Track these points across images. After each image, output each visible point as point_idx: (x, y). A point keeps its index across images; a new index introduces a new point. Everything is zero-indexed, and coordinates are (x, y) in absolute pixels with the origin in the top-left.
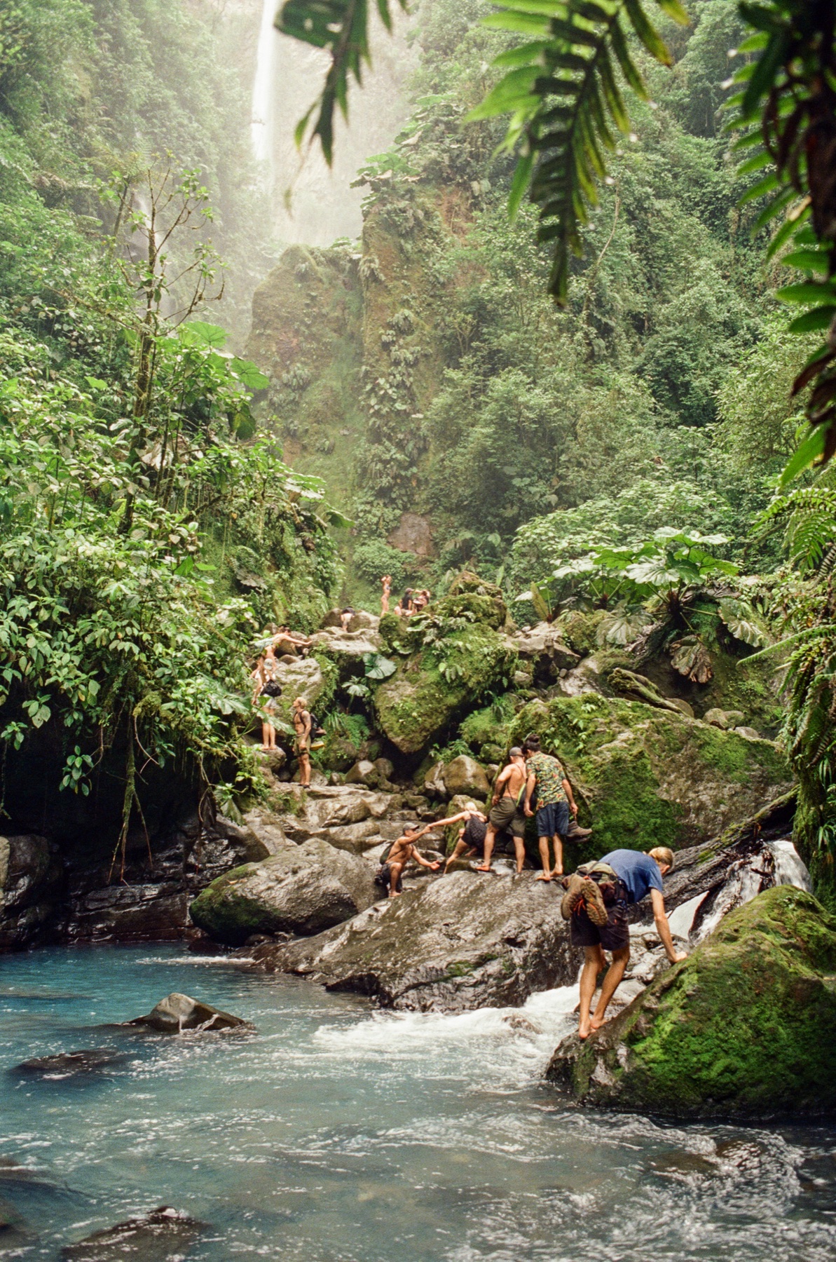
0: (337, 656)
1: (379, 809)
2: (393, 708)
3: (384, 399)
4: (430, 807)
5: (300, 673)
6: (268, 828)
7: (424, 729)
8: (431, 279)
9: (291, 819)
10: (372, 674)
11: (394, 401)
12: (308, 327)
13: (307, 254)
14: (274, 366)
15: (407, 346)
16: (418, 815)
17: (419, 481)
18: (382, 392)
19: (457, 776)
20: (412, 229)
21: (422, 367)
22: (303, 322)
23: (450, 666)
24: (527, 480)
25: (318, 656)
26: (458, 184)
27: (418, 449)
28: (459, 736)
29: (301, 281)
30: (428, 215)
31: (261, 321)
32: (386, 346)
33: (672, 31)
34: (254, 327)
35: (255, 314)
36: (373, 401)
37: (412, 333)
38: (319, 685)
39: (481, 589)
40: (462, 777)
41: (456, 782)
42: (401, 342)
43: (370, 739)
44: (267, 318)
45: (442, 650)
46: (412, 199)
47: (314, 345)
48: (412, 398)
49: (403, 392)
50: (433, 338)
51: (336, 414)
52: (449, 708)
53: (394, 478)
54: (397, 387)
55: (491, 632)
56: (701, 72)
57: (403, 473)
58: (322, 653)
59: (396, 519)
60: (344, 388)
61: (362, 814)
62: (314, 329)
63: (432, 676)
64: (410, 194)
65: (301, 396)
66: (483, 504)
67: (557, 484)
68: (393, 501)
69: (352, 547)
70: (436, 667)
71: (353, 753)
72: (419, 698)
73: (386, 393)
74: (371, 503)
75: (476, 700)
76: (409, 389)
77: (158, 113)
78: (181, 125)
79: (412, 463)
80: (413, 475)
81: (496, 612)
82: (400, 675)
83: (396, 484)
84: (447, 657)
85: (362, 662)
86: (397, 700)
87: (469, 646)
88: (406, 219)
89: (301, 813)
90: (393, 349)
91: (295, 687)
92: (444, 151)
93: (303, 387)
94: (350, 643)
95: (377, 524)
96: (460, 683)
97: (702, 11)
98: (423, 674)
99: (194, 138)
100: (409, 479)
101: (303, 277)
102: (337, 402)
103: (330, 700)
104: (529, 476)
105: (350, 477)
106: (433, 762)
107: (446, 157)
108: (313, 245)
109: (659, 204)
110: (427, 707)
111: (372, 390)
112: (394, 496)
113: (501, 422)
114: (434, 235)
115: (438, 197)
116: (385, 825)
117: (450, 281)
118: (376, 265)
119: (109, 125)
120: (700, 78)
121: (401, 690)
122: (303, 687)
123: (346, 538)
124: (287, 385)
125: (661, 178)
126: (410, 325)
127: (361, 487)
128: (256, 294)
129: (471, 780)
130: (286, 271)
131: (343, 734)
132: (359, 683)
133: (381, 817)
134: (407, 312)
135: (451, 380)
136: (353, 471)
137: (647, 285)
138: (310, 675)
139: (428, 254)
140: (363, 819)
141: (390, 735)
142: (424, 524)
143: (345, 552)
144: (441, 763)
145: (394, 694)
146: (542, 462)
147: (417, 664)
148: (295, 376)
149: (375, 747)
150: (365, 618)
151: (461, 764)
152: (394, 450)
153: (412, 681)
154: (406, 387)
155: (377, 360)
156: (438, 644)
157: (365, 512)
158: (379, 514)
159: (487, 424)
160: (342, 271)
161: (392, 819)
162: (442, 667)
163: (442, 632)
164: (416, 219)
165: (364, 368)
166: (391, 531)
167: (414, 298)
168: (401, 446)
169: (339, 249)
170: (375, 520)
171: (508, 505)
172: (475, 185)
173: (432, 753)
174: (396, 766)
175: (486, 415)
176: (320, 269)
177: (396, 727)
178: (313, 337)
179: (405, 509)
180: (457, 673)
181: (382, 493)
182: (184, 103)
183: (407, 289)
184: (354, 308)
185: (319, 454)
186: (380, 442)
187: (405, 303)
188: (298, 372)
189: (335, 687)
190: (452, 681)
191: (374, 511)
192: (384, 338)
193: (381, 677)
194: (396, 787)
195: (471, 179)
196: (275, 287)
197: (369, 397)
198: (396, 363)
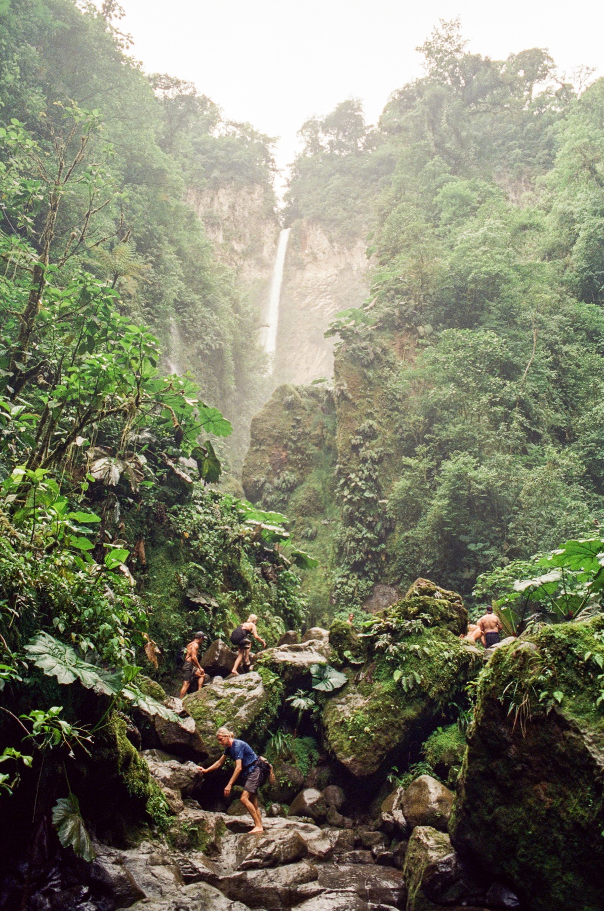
0: (282, 667)
1: (323, 846)
2: (343, 722)
3: (356, 489)
4: (388, 846)
5: (240, 687)
6: (158, 870)
7: (378, 747)
8: (390, 396)
9: (197, 860)
10: (321, 687)
11: (364, 491)
12: (294, 442)
13: (293, 389)
14: (268, 474)
15: (372, 447)
16: (374, 856)
17: (387, 556)
18: (353, 484)
19: (418, 801)
20: (372, 362)
21: (385, 464)
22: (290, 440)
23: (406, 674)
24: (480, 545)
25: (261, 669)
26: (408, 330)
27: (385, 529)
28: (422, 758)
29: (289, 409)
30: (385, 351)
31: (256, 441)
32: (355, 448)
33: (560, 246)
34: (252, 444)
35: (253, 436)
36: (346, 492)
37: (376, 437)
38: (260, 700)
39: (437, 594)
40: (425, 802)
41: (418, 809)
42: (367, 444)
43: (320, 764)
44: (262, 437)
45: (396, 656)
46: (371, 340)
47: (300, 456)
48: (379, 489)
49: (371, 484)
50: (394, 441)
51: (318, 509)
52: (408, 722)
53: (367, 553)
54: (366, 480)
55: (451, 637)
56: (585, 266)
57: (373, 549)
58: (266, 665)
59: (370, 589)
60: (324, 489)
61: (294, 852)
62: (299, 444)
63: (385, 686)
64: (370, 337)
65: (289, 497)
66: (443, 571)
67: (506, 547)
68: (366, 574)
69: (332, 615)
70: (391, 676)
71: (299, 780)
72: (371, 710)
73: (356, 485)
74: (347, 576)
75: (438, 714)
76: (375, 481)
77: (187, 309)
78: (203, 317)
79: (381, 540)
80: (383, 550)
81: (455, 616)
82: (352, 688)
83: (368, 559)
84: (404, 663)
85: (309, 673)
86: (348, 714)
87: (426, 650)
88: (368, 354)
89: (213, 851)
90: (361, 450)
91: (232, 701)
92: (395, 307)
93: (291, 489)
94: (297, 654)
95: (353, 593)
96: (418, 692)
97: (580, 229)
98: (377, 685)
99: (213, 325)
100: (378, 554)
101: (290, 406)
102: (318, 499)
103: (274, 717)
104: (482, 541)
105: (330, 557)
106: (392, 788)
107: (396, 311)
108: (297, 384)
109: (566, 348)
110: (380, 721)
111: (345, 484)
112: (366, 569)
113: (454, 497)
114: (392, 366)
115: (392, 339)
116: (330, 870)
117: (405, 396)
118: (345, 387)
119: (149, 313)
120: (585, 270)
121: (353, 703)
122: (241, 702)
123: (326, 607)
124: (277, 488)
125: (565, 331)
126: (374, 431)
127: (339, 564)
128: (254, 420)
129: (435, 806)
130: (276, 403)
131: (289, 757)
132: (306, 696)
133: (325, 858)
134: (371, 422)
135: (408, 467)
136: (332, 551)
137: (564, 407)
138: (251, 689)
139: (386, 379)
140: (296, 860)
141: (340, 755)
142: (394, 592)
143: (326, 618)
144: (400, 789)
145: (345, 707)
146: (493, 532)
147: (370, 674)
148: (284, 481)
149: (325, 773)
150: (317, 632)
151: (423, 786)
152: (365, 531)
153: (365, 693)
154: (373, 480)
155: (349, 460)
156: (392, 648)
157: (342, 584)
158: (354, 585)
159: (443, 497)
160: (321, 401)
161: (341, 862)
162: (397, 675)
163: (396, 634)
164: (376, 354)
165: (337, 466)
166: (365, 600)
167: (376, 411)
168: (370, 527)
169: (319, 385)
170: (351, 590)
171: (467, 569)
172: (420, 329)
173: (390, 778)
174: (349, 793)
175: (441, 491)
176: (304, 400)
177: (347, 745)
178: (298, 450)
179: (376, 580)
180: (414, 681)
181: (357, 567)
182: (207, 304)
183: (370, 405)
184: (330, 427)
185: (303, 541)
186: (353, 525)
187: (369, 415)
188: (287, 478)
189: (279, 703)
190: (410, 691)
191: (350, 582)
192: (353, 441)
193: (330, 689)
194: (347, 820)
195: (416, 325)
196: (269, 415)
197: (343, 490)
198: (364, 461)
